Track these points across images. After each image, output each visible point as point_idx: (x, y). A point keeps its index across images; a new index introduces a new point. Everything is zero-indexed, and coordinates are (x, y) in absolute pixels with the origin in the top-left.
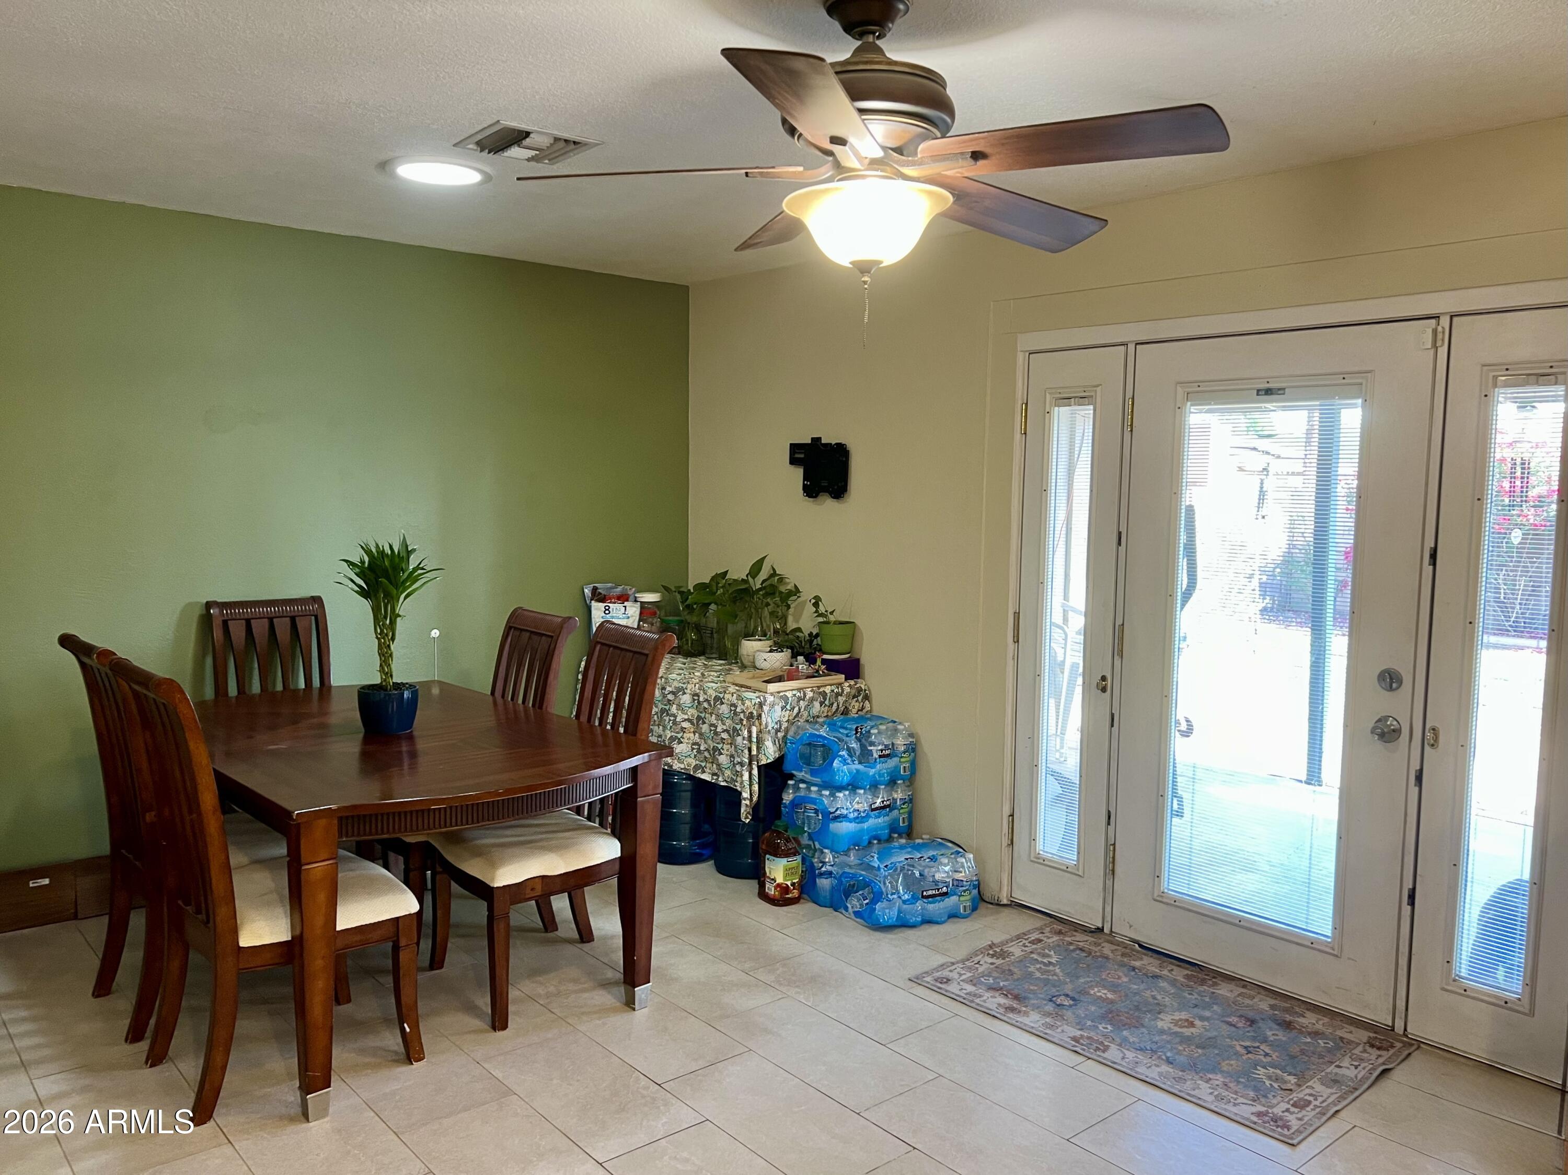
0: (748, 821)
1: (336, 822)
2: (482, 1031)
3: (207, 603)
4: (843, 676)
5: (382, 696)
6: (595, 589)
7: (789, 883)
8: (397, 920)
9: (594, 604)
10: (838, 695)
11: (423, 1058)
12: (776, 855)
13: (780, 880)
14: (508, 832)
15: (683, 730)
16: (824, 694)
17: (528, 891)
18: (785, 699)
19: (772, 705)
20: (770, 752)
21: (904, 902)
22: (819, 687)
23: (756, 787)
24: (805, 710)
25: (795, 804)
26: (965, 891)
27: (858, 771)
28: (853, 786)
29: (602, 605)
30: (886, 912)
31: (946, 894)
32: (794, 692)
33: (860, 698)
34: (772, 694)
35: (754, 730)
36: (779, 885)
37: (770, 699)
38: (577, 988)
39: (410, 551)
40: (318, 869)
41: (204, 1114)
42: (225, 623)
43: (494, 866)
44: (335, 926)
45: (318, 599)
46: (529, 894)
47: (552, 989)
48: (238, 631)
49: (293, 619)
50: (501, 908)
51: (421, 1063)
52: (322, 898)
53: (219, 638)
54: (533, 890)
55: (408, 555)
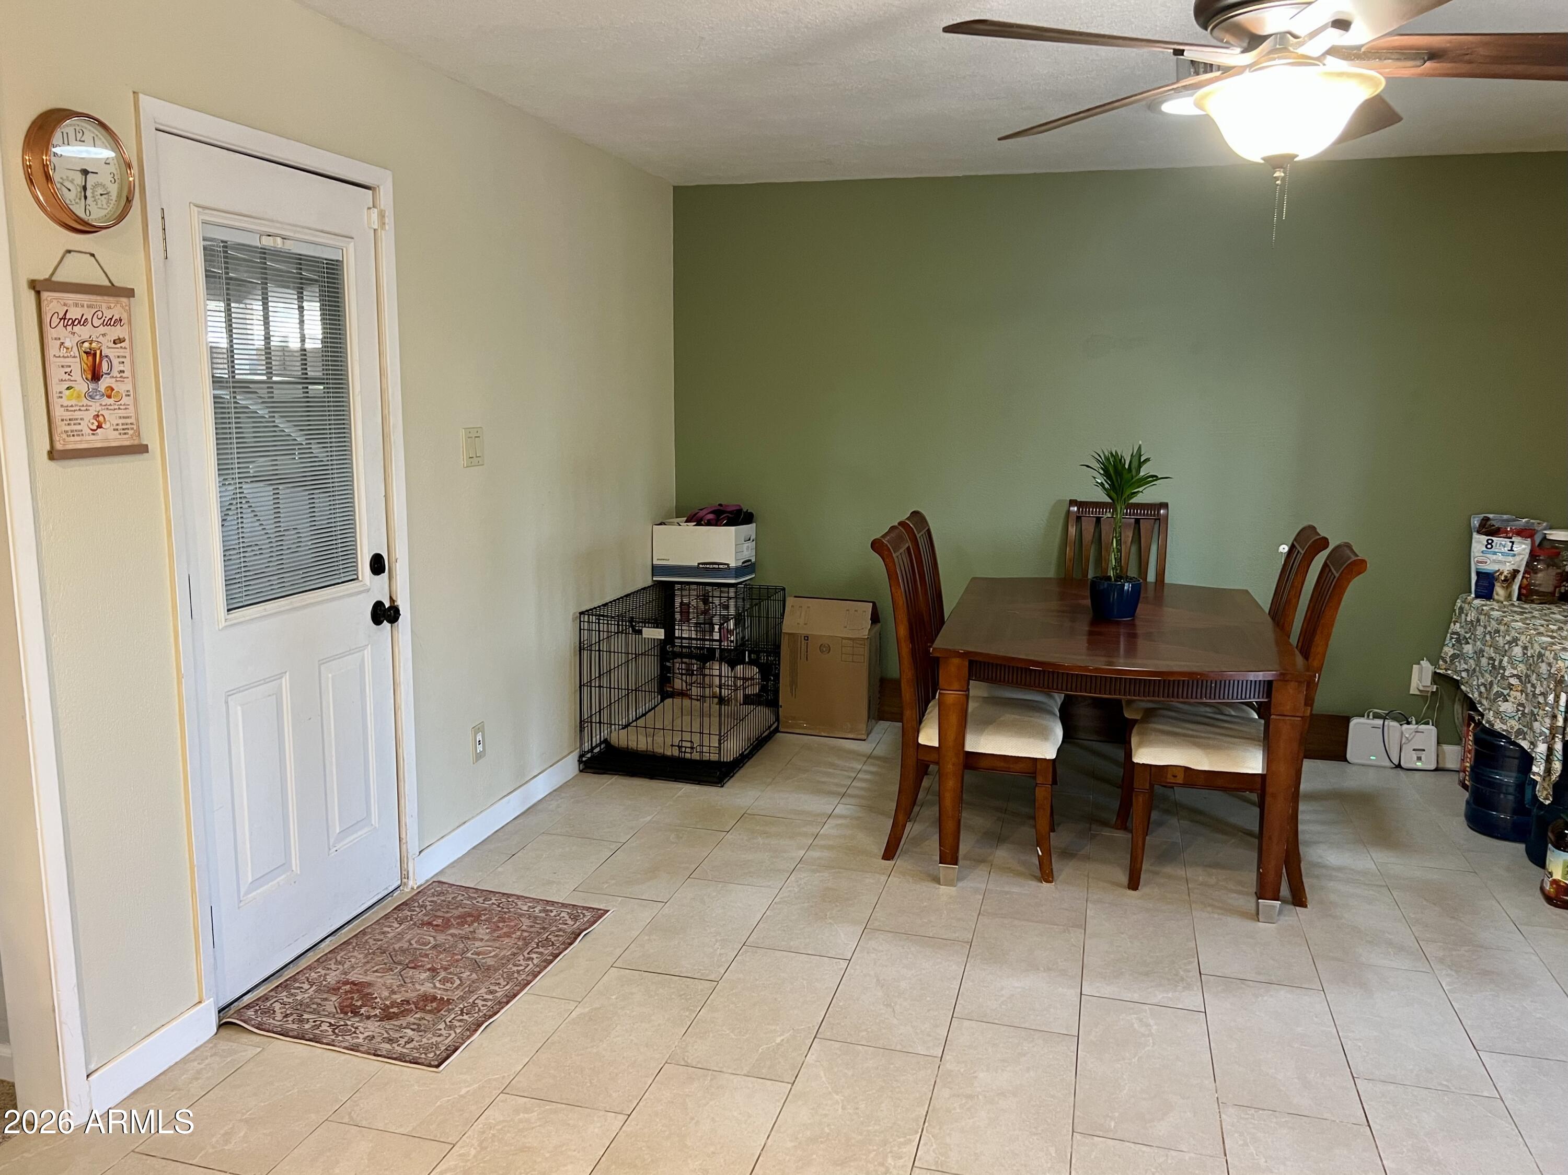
0: (1547, 802)
1: (967, 664)
2: (1119, 885)
3: (1070, 500)
5: (1106, 586)
6: (1488, 520)
8: (1035, 760)
9: (1475, 535)
11: (1051, 882)
12: (1557, 847)
14: (1187, 725)
17: (1169, 776)
23: (1559, 765)
29: (1486, 537)
35: (1565, 698)
38: (1234, 888)
39: (1142, 460)
40: (951, 696)
41: (889, 854)
42: (1079, 519)
43: (1140, 745)
44: (963, 745)
45: (1165, 505)
46: (1170, 779)
47: (1213, 881)
48: (1088, 527)
49: (1137, 521)
50: (1141, 783)
51: (1048, 884)
52: (953, 719)
53: (1072, 530)
54: (1175, 776)
55: (1140, 464)
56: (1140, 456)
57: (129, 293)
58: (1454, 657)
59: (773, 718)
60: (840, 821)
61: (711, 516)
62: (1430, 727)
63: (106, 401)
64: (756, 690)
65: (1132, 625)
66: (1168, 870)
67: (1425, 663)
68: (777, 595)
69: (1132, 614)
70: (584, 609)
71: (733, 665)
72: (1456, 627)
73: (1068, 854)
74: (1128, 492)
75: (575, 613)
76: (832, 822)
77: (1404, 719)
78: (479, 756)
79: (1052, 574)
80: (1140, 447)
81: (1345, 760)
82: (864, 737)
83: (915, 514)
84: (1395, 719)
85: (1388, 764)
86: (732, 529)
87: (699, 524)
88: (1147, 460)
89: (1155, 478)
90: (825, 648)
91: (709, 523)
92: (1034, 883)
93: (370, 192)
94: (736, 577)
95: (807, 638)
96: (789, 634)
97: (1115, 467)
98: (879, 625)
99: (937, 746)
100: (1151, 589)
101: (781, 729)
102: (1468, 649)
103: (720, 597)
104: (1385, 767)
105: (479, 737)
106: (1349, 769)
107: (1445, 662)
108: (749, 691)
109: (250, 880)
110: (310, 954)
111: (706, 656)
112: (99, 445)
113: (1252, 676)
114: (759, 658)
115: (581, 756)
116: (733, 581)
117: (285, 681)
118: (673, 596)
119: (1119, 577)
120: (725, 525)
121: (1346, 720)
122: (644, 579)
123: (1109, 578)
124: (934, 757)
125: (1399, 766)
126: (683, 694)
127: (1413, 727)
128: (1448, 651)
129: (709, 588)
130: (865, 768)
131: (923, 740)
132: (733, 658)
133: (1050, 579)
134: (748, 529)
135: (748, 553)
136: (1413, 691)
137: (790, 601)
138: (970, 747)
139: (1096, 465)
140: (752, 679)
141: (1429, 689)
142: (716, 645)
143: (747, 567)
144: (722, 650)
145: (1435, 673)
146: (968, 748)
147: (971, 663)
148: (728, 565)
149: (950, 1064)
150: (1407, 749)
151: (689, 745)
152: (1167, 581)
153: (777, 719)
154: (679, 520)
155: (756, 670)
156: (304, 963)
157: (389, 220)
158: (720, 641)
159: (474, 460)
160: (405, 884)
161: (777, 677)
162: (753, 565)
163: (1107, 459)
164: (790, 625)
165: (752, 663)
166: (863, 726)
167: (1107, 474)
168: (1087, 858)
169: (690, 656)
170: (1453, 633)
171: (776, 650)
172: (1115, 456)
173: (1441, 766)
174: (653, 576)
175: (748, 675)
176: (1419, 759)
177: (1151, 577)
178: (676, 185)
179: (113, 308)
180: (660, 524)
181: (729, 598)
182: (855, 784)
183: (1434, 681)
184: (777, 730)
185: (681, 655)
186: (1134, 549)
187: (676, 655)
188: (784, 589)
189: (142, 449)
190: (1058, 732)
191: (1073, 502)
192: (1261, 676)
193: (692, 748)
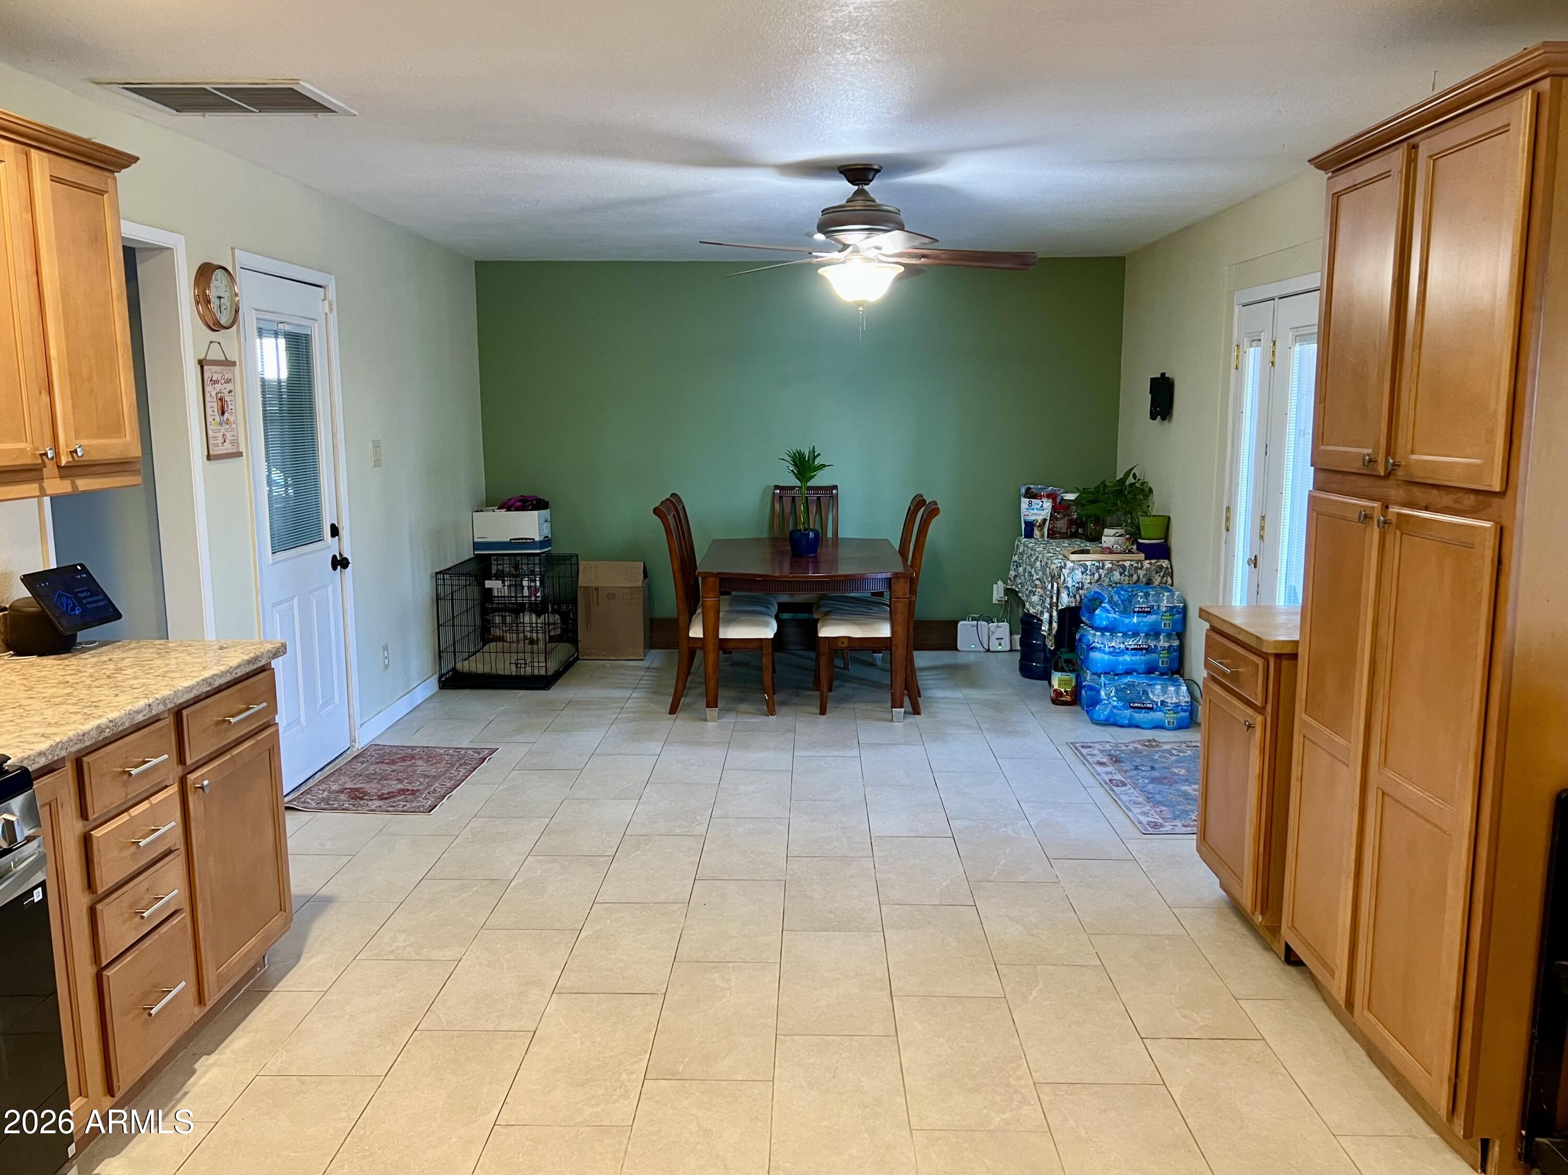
0: (1052, 648)
1: (718, 582)
3: (774, 486)
4: (1143, 555)
5: (798, 533)
6: (1029, 489)
7: (1063, 690)
8: (760, 639)
9: (1023, 499)
10: (1136, 568)
11: (775, 716)
12: (1056, 670)
13: (1056, 687)
15: (1036, 586)
16: (1124, 567)
17: (840, 643)
18: (1085, 567)
19: (1073, 569)
20: (1065, 600)
21: (1114, 707)
22: (1118, 561)
23: (1055, 625)
24: (1105, 577)
25: (1080, 639)
26: (1169, 710)
27: (1114, 618)
28: (1111, 629)
29: (1027, 500)
30: (1101, 712)
31: (1151, 709)
32: (1093, 562)
33: (1162, 574)
34: (1072, 562)
35: (1055, 585)
36: (1055, 690)
37: (1070, 564)
39: (816, 454)
40: (710, 601)
41: (673, 711)
42: (781, 498)
43: (822, 626)
44: (718, 635)
45: (835, 487)
46: (840, 645)
47: (869, 708)
48: (787, 502)
49: (819, 498)
50: (824, 648)
51: (773, 717)
52: (711, 615)
53: (777, 507)
54: (843, 643)
55: (815, 458)
56: (814, 452)
57: (233, 364)
58: (1015, 577)
59: (574, 650)
60: (636, 700)
61: (519, 504)
62: (1005, 623)
63: (227, 427)
64: (559, 632)
65: (815, 557)
66: (844, 705)
67: (1000, 583)
68: (571, 560)
69: (815, 551)
70: (438, 570)
71: (538, 615)
72: (1015, 558)
73: (783, 704)
74: (809, 475)
75: (431, 574)
76: (630, 701)
77: (989, 620)
78: (387, 667)
79: (765, 536)
80: (814, 448)
81: (957, 650)
82: (643, 658)
83: (673, 495)
84: (984, 620)
85: (982, 649)
86: (535, 513)
87: (509, 510)
88: (819, 455)
89: (824, 466)
90: (611, 596)
91: (517, 509)
92: (764, 718)
93: (322, 290)
94: (540, 549)
95: (597, 589)
96: (584, 587)
97: (800, 460)
98: (647, 580)
99: (701, 636)
100: (830, 543)
101: (580, 658)
102: (1021, 570)
103: (528, 564)
104: (980, 652)
105: (386, 655)
106: (960, 654)
107: (1011, 580)
108: (552, 634)
109: (285, 725)
110: (311, 780)
111: (518, 609)
112: (225, 452)
113: (879, 576)
114: (559, 607)
115: (440, 678)
116: (538, 551)
117: (296, 601)
118: (490, 565)
119: (806, 530)
120: (531, 510)
121: (955, 623)
122: (468, 554)
123: (801, 530)
124: (700, 644)
125: (988, 650)
126: (501, 639)
127: (996, 624)
128: (1012, 573)
129: (519, 558)
130: (647, 674)
131: (692, 634)
132: (538, 609)
133: (764, 538)
134: (546, 513)
135: (547, 531)
136: (995, 601)
137: (582, 564)
138: (722, 636)
139: (788, 458)
140: (554, 624)
141: (1003, 599)
142: (526, 600)
143: (546, 542)
144: (530, 604)
145: (1007, 589)
146: (721, 636)
147: (721, 579)
148: (533, 539)
149: (723, 785)
150: (993, 638)
151: (523, 662)
152: (840, 536)
153: (577, 650)
154: (493, 508)
155: (557, 616)
156: (311, 783)
157: (335, 307)
158: (530, 597)
159: (377, 463)
160: (353, 746)
161: (575, 620)
162: (550, 540)
163: (794, 454)
164: (584, 580)
165: (554, 612)
166: (641, 650)
167: (795, 465)
168: (796, 704)
169: (504, 610)
170: (1015, 562)
171: (574, 601)
172: (799, 453)
173: (1014, 648)
174: (474, 550)
175: (551, 621)
176: (1000, 644)
177: (830, 535)
178: (476, 259)
179: (227, 372)
180: (477, 511)
181: (534, 564)
182: (641, 682)
183: (1006, 594)
184: (577, 659)
185: (499, 610)
186: (818, 517)
187: (495, 610)
188: (577, 556)
189: (239, 454)
190: (775, 625)
191: (776, 487)
192: (884, 576)
193: (526, 664)
